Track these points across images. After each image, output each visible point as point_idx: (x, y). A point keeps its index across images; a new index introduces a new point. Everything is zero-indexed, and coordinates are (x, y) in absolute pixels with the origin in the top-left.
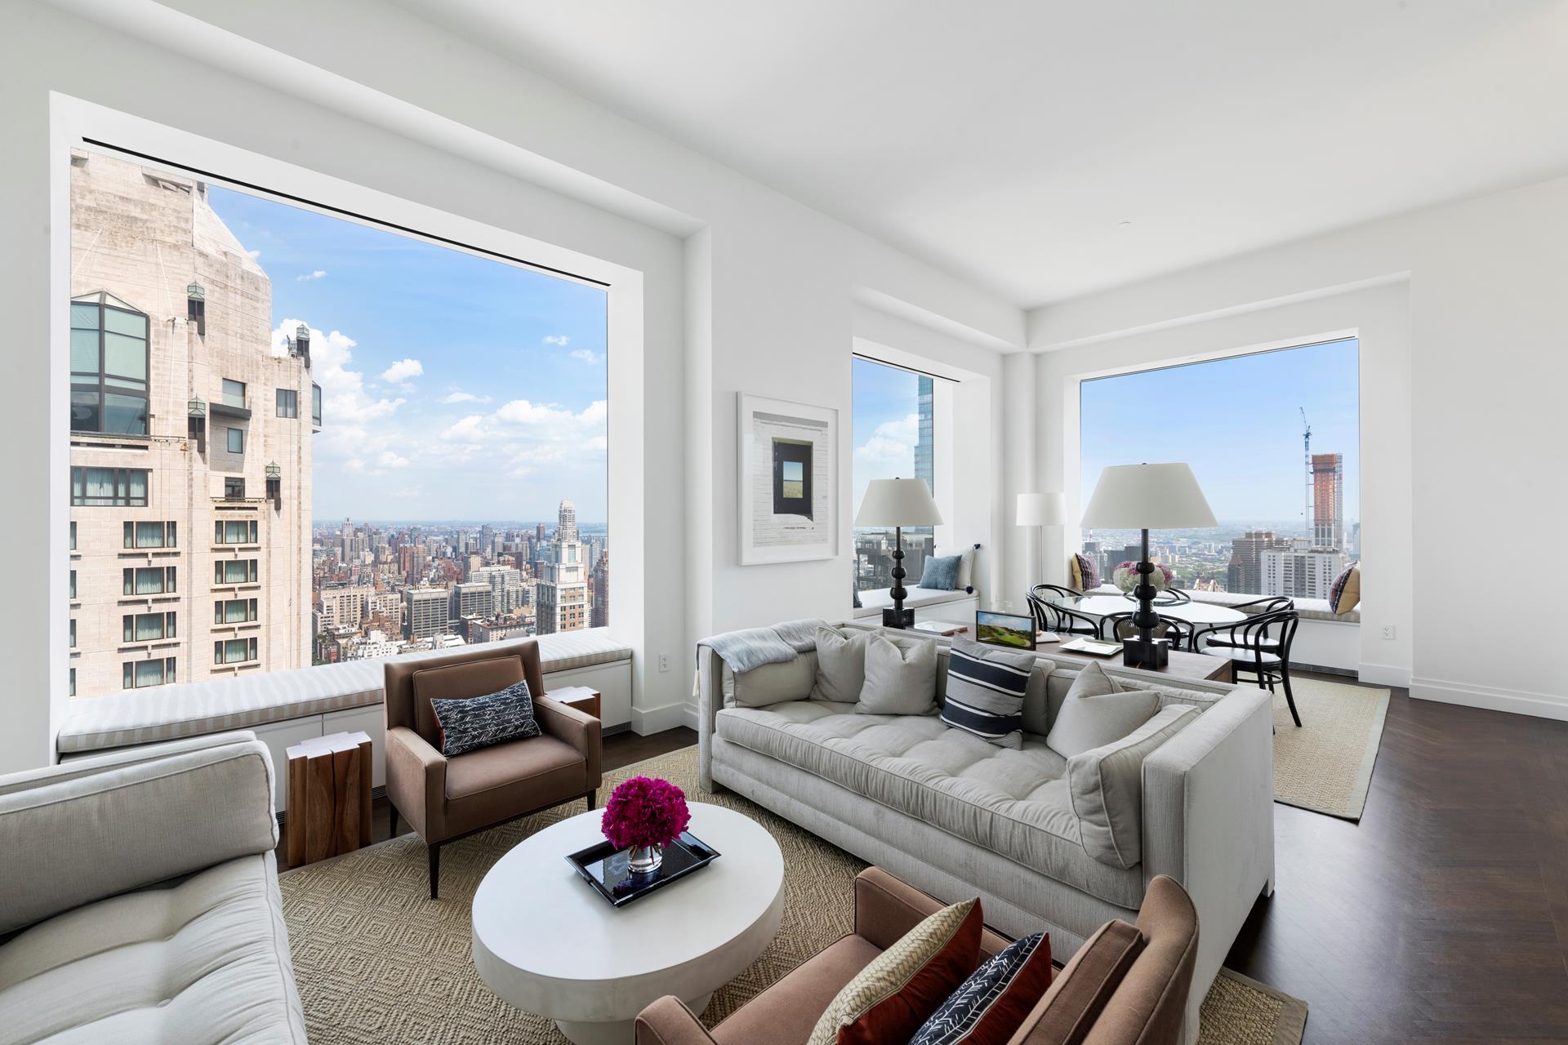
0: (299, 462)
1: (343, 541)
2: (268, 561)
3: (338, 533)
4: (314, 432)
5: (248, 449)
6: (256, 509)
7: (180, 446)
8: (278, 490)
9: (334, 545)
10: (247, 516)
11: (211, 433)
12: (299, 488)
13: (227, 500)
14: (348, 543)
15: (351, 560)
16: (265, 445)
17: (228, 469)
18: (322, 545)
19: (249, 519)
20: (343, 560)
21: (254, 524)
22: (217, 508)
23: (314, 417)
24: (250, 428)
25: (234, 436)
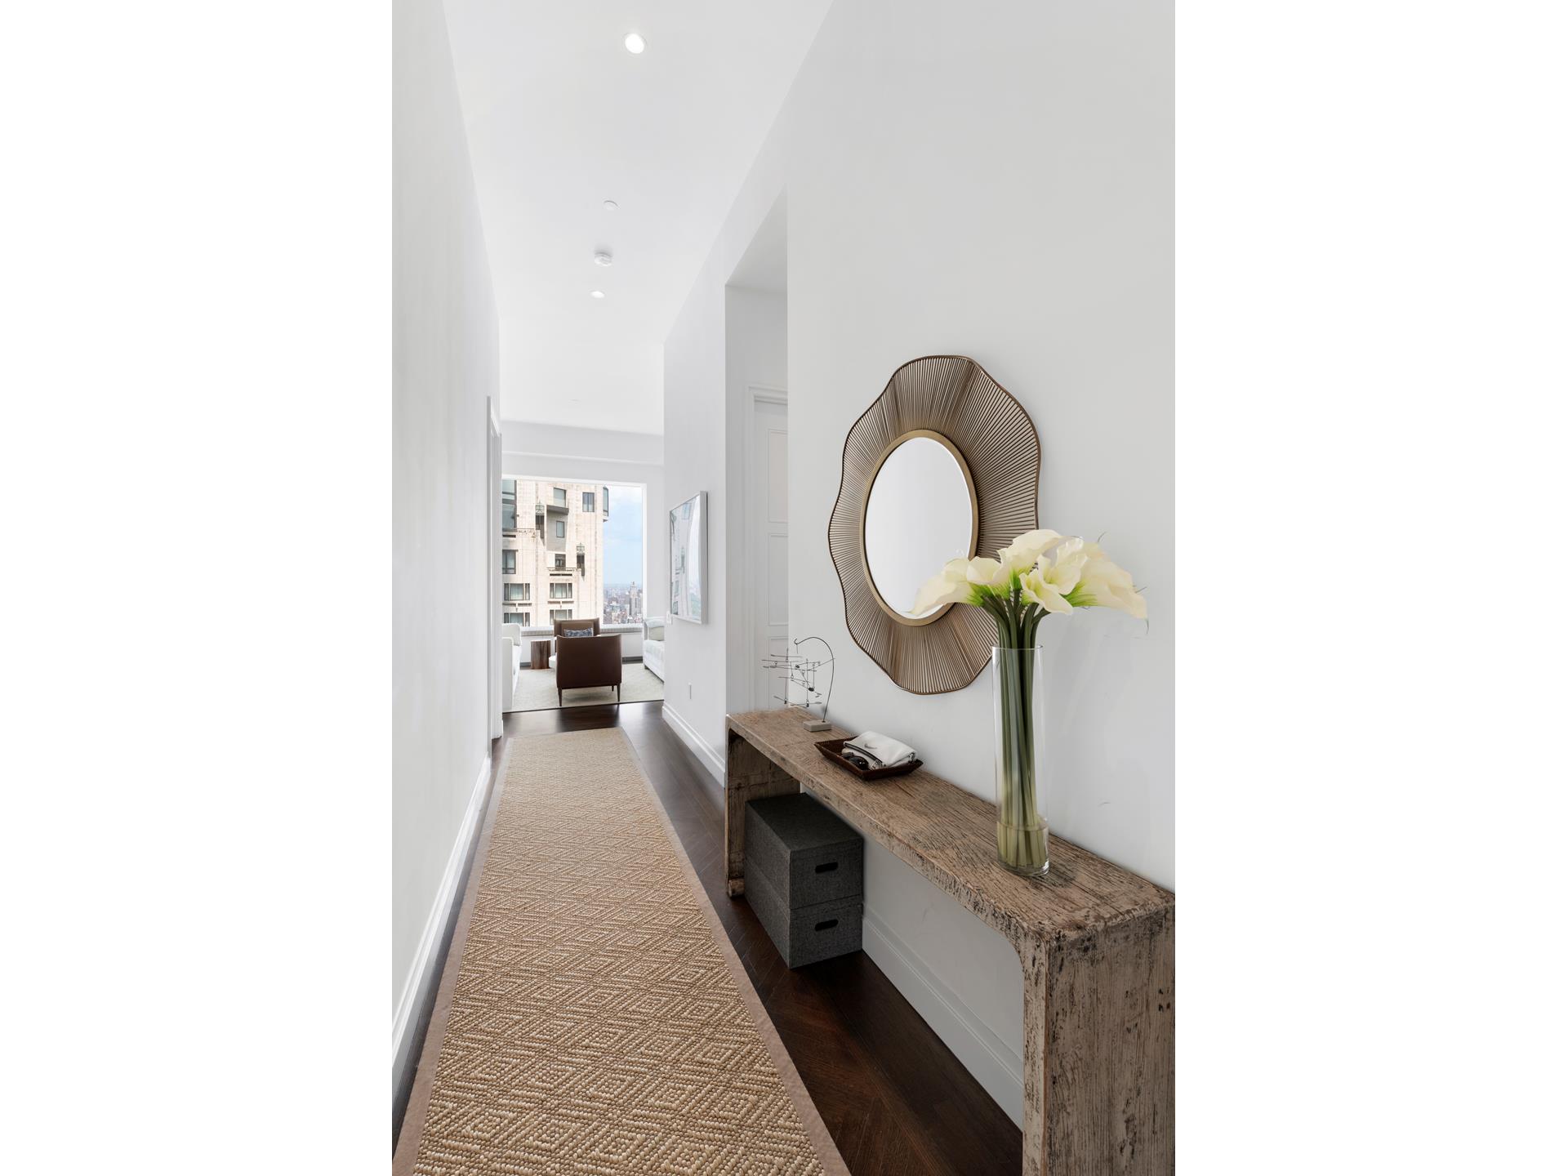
0: (596, 543)
1: (631, 599)
2: (578, 611)
3: (627, 593)
4: (604, 521)
5: (568, 534)
6: (571, 575)
7: (531, 534)
8: (583, 562)
9: (625, 602)
10: (567, 580)
11: (547, 525)
12: (596, 561)
13: (557, 570)
14: (633, 601)
15: (636, 614)
16: (577, 532)
17: (556, 549)
18: (617, 602)
19: (568, 582)
20: (630, 614)
21: (570, 585)
22: (551, 575)
23: (604, 511)
24: (569, 521)
25: (560, 525)
